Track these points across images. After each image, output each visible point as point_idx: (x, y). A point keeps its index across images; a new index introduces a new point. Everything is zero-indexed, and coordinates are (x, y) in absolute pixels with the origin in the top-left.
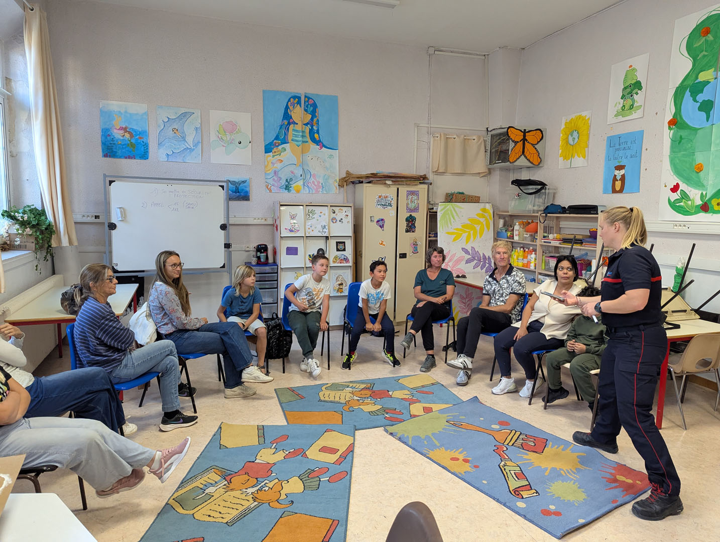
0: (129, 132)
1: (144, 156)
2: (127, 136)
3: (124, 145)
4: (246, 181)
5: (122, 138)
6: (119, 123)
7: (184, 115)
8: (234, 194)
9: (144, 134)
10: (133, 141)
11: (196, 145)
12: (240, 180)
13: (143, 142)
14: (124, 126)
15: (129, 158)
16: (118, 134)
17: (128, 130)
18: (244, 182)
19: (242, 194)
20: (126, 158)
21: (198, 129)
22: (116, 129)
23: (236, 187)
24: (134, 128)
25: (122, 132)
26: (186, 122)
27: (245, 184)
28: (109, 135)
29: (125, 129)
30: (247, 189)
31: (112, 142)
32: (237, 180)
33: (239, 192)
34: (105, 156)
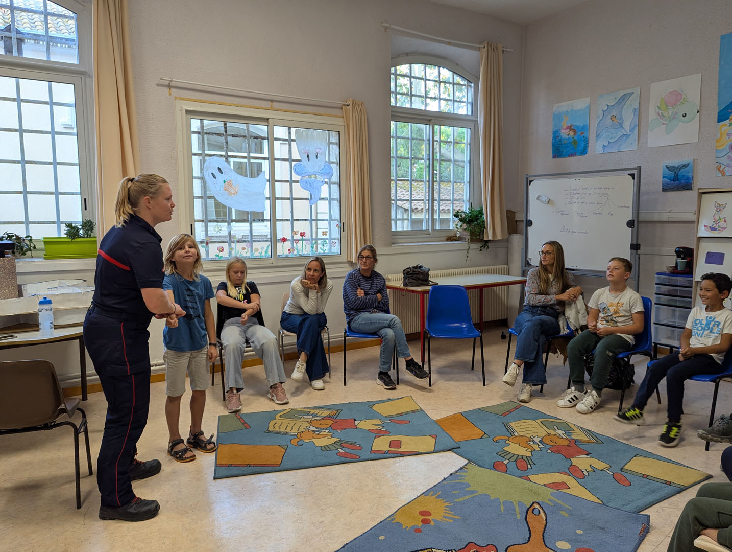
0: (574, 130)
1: (584, 152)
2: (572, 133)
3: (568, 143)
4: (688, 164)
5: (567, 137)
6: (566, 123)
7: (624, 98)
8: (672, 182)
9: (585, 128)
10: (576, 138)
11: (632, 130)
12: (680, 164)
13: (584, 137)
14: (569, 125)
15: (571, 156)
16: (564, 134)
17: (572, 128)
18: (685, 166)
19: (682, 182)
20: (569, 156)
21: (636, 110)
22: (564, 129)
23: (675, 173)
24: (577, 124)
25: (568, 130)
26: (625, 106)
27: (686, 169)
28: (558, 137)
29: (570, 128)
30: (690, 175)
31: (559, 143)
32: (676, 165)
33: (678, 180)
34: (554, 157)
